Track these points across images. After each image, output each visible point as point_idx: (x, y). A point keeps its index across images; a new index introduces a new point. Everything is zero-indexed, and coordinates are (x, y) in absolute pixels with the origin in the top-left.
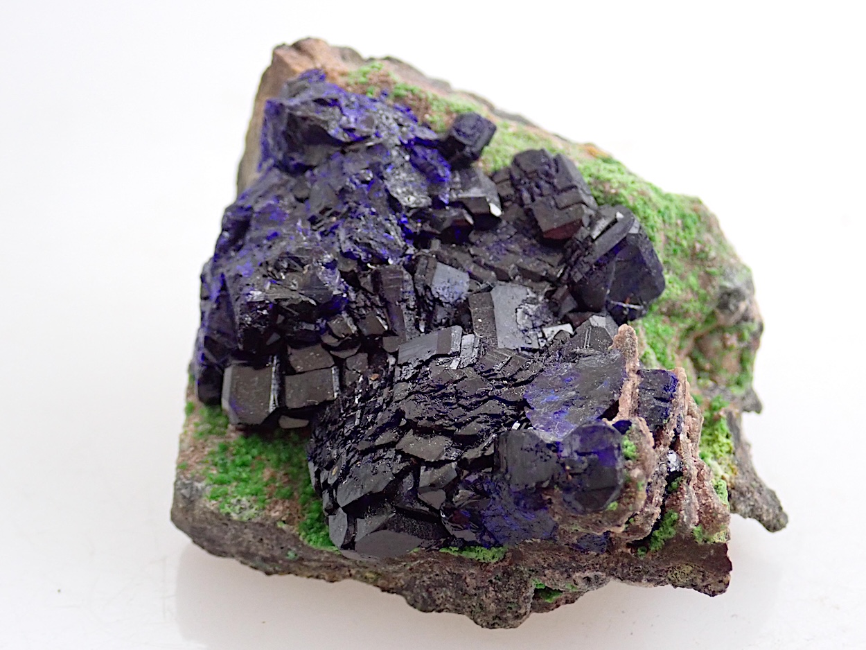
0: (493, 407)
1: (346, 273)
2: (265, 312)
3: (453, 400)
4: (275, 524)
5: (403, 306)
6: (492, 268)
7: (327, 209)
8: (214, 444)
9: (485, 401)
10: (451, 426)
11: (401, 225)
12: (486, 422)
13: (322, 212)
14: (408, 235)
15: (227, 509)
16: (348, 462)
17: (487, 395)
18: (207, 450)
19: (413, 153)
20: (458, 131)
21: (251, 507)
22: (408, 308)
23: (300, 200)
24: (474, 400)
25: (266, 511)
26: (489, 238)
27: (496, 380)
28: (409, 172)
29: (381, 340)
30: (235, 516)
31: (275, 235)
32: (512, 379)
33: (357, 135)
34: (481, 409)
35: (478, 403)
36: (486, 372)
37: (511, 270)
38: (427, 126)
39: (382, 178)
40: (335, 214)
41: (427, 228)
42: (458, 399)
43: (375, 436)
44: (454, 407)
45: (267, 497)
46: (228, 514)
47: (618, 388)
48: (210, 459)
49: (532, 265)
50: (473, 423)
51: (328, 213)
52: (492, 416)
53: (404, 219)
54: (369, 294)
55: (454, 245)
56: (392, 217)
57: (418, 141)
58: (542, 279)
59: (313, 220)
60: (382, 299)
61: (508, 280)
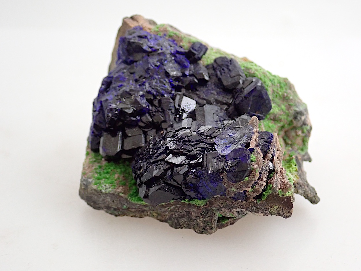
0: (203, 145)
1: (148, 99)
2: (116, 112)
3: (187, 143)
4: (119, 194)
5: (170, 112)
6: (204, 99)
7: (141, 76)
8: (96, 166)
9: (199, 143)
10: (186, 152)
11: (170, 82)
12: (200, 150)
13: (140, 77)
14: (173, 87)
15: (100, 188)
16: (147, 167)
17: (200, 141)
18: (94, 168)
19: (175, 56)
20: (193, 48)
21: (110, 188)
22: (172, 112)
23: (132, 73)
24: (195, 143)
25: (116, 189)
26: (204, 89)
27: (204, 136)
28: (173, 64)
29: (161, 124)
30: (103, 191)
31: (122, 85)
32: (210, 136)
33: (154, 49)
34: (198, 146)
35: (197, 144)
36: (200, 133)
37: (212, 100)
38: (181, 47)
39: (163, 65)
40: (145, 78)
41: (180, 84)
42: (189, 142)
43: (157, 157)
44: (188, 145)
45: (116, 184)
46: (101, 190)
47: (250, 138)
48: (94, 171)
49: (220, 98)
50: (195, 150)
51: (142, 78)
52: (202, 148)
53: (171, 80)
54: (157, 107)
55: (190, 91)
56: (167, 80)
57: (178, 52)
58: (224, 104)
59: (136, 81)
60: (162, 109)
61: (211, 104)
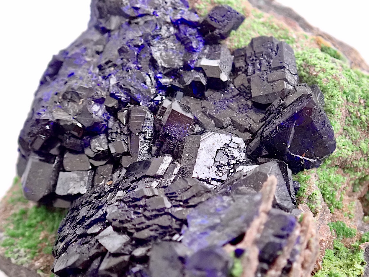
0: (164, 220)
1: (109, 107)
2: (48, 127)
3: (141, 210)
4: (36, 270)
5: (141, 137)
6: (212, 117)
7: (109, 62)
8: (19, 208)
9: (161, 215)
10: (132, 229)
11: (157, 79)
12: (156, 230)
13: (107, 63)
14: (160, 87)
15: (10, 255)
16: (71, 240)
17: (164, 211)
18: (13, 212)
19: (178, 28)
20: (211, 17)
21: (25, 256)
22: (145, 138)
23: (98, 53)
24: (154, 213)
25: (33, 261)
26: (218, 96)
27: (176, 200)
29: (121, 157)
30: (13, 261)
31: (72, 74)
32: (186, 202)
33: (140, 12)
34: (156, 221)
35: (156, 216)
36: (170, 194)
37: (226, 121)
38: (194, 11)
39: (149, 45)
40: (115, 65)
41: (176, 84)
42: (145, 210)
43: (89, 226)
44: (140, 215)
45: (37, 251)
46: (9, 259)
48: (11, 218)
49: (240, 119)
50: (147, 231)
51: (110, 64)
52: (162, 227)
53: (159, 75)
54: (121, 124)
55: (192, 98)
56: (151, 73)
57: (183, 21)
58: (246, 130)
59: (100, 67)
60: (128, 130)
61: (222, 128)
